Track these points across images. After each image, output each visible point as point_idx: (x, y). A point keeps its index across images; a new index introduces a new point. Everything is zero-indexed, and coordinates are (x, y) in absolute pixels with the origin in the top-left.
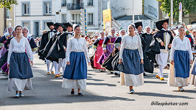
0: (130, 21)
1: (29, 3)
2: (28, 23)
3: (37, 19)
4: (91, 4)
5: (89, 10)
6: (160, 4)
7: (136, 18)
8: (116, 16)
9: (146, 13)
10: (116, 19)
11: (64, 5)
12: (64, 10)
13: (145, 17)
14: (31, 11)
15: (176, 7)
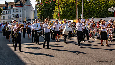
0: (30, 21)
1: (5, 16)
2: (5, 21)
3: (7, 20)
4: (21, 16)
5: (20, 18)
6: (38, 16)
7: (32, 20)
8: (27, 19)
9: (35, 19)
10: (27, 20)
11: (14, 17)
12: (14, 18)
13: (34, 20)
14: (5, 17)
15: (42, 17)
